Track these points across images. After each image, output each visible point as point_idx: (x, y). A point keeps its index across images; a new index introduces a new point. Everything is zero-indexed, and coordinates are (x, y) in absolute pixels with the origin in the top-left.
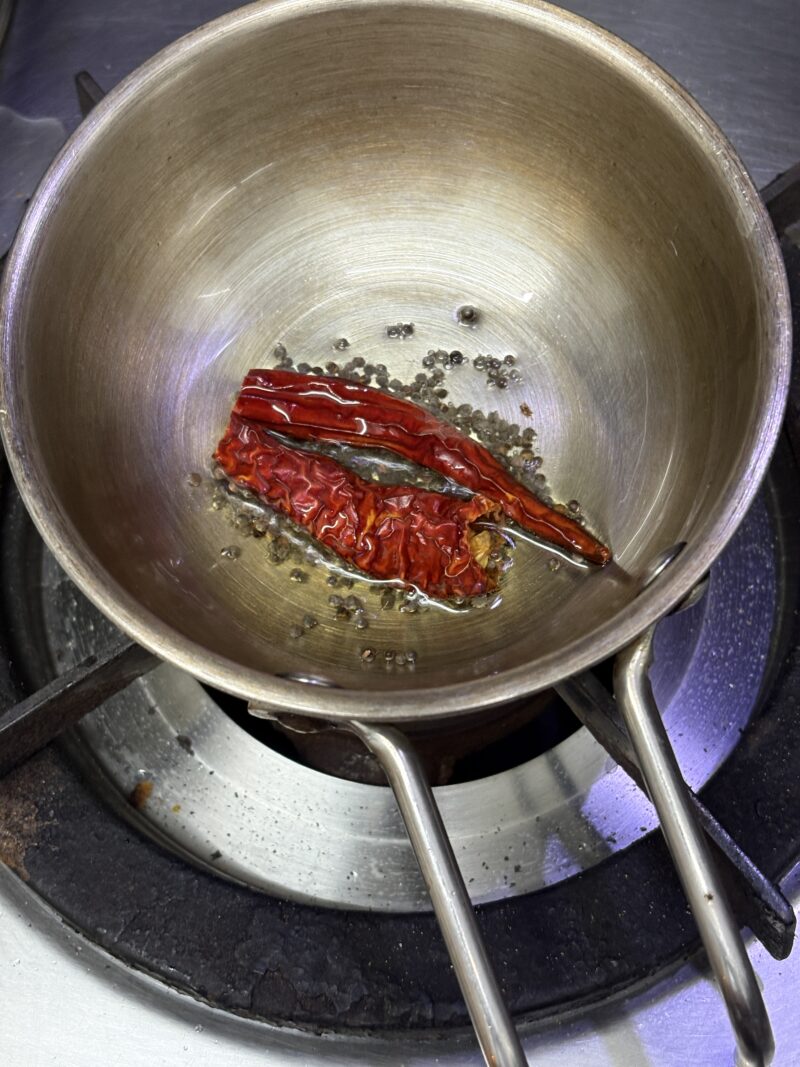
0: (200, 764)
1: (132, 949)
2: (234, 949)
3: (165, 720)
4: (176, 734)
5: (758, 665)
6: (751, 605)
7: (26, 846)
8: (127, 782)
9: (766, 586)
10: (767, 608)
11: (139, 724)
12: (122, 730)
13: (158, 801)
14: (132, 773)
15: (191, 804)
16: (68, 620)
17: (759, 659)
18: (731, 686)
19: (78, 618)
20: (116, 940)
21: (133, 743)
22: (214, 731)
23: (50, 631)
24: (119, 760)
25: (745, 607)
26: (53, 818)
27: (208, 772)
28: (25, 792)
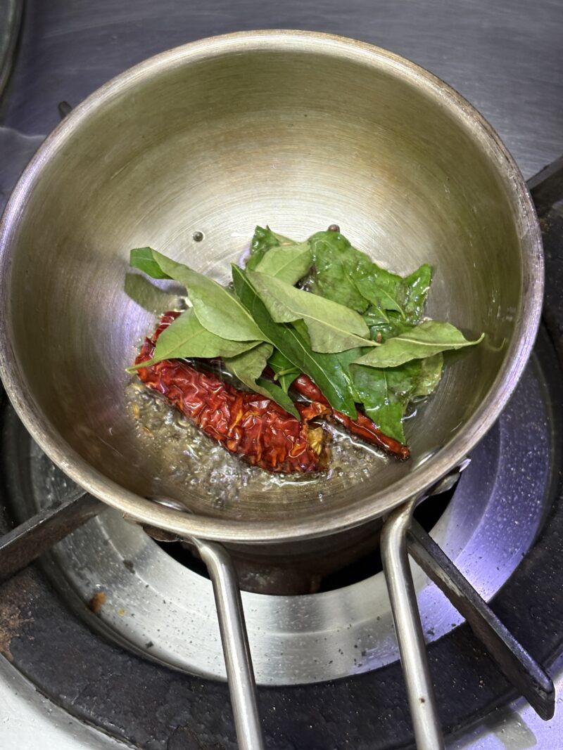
0: (139, 580)
1: (83, 709)
2: (156, 711)
3: (115, 549)
4: (123, 559)
5: (535, 508)
6: (530, 465)
7: (11, 637)
8: (87, 593)
9: (541, 452)
10: (541, 467)
11: (97, 552)
12: (84, 556)
13: (109, 607)
14: (91, 586)
15: (132, 608)
16: (48, 479)
17: (536, 503)
18: (516, 522)
19: (55, 478)
20: (73, 703)
21: (92, 565)
22: (149, 557)
23: (35, 487)
24: (82, 577)
25: (526, 468)
26: (31, 617)
27: (145, 586)
28: (12, 598)
